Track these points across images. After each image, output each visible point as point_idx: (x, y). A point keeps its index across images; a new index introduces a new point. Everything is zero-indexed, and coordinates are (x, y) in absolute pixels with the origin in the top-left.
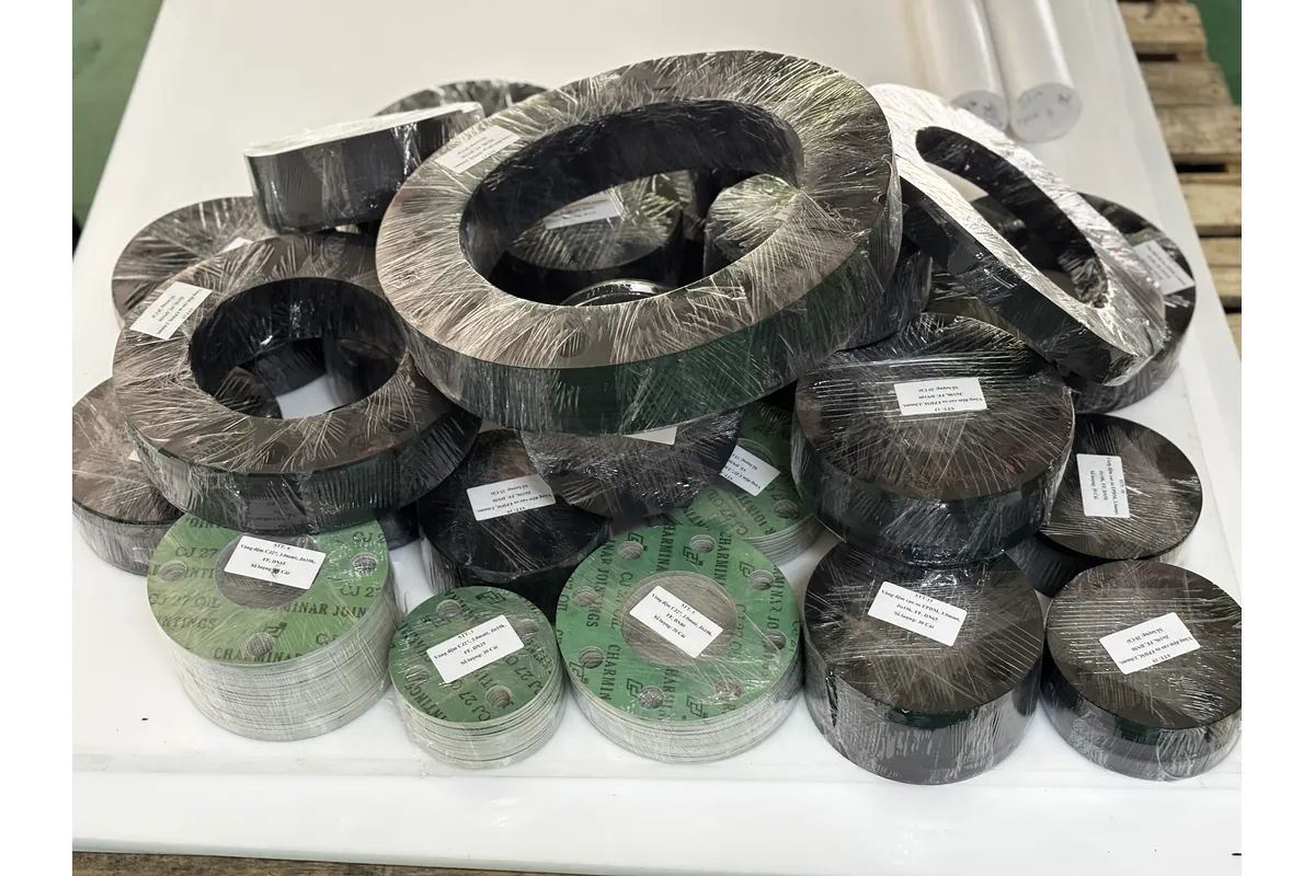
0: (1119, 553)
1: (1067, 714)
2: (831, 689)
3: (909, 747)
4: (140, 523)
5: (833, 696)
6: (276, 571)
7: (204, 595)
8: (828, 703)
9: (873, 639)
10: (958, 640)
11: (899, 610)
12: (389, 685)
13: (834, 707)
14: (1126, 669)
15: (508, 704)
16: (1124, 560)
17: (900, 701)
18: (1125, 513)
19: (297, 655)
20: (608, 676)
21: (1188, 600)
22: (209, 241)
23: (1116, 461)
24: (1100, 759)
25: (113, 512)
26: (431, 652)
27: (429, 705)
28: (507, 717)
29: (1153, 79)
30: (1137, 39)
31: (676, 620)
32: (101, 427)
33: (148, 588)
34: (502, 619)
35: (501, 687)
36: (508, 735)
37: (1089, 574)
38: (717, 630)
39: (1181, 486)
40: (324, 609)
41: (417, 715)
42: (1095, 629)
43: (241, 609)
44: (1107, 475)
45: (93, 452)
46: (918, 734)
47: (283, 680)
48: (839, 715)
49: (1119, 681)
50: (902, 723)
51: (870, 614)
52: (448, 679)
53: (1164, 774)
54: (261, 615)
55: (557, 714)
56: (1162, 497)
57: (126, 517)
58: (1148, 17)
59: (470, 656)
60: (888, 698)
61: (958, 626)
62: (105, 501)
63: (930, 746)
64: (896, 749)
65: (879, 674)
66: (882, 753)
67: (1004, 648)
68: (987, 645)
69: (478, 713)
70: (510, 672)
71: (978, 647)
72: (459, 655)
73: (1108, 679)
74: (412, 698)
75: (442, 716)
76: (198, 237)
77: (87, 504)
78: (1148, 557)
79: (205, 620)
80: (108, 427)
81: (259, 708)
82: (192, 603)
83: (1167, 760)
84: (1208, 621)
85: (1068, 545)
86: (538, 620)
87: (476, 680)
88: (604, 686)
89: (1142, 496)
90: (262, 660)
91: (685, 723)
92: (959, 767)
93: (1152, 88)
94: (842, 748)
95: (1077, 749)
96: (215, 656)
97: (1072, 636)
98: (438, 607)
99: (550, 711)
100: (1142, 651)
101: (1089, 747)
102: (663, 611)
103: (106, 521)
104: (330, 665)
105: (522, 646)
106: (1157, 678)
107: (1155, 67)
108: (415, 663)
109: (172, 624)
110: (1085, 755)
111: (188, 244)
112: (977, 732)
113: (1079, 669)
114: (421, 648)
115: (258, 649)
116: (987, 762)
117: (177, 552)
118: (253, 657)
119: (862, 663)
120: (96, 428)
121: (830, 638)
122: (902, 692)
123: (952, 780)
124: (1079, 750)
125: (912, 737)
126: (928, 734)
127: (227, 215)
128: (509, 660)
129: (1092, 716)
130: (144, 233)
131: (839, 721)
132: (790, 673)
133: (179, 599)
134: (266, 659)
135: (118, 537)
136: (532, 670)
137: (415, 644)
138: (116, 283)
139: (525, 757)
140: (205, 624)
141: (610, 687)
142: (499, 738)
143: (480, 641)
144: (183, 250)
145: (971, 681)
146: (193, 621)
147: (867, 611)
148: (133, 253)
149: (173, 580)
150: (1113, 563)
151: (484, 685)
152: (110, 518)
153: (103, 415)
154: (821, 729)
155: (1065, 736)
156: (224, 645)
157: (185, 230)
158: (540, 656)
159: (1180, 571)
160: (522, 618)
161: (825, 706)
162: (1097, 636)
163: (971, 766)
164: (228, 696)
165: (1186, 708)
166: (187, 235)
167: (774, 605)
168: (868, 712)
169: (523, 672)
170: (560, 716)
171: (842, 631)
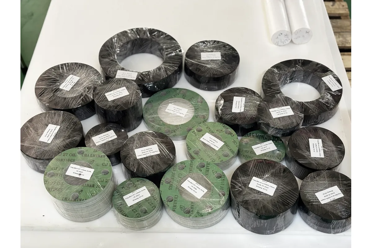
0: (321, 168)
1: (305, 215)
2: (238, 208)
3: (260, 224)
4: (42, 159)
5: (238, 210)
6: (80, 174)
7: (60, 181)
8: (237, 212)
9: (250, 194)
10: (274, 194)
11: (257, 185)
12: (112, 207)
13: (239, 213)
14: (322, 203)
15: (146, 212)
16: (323, 170)
17: (257, 212)
18: (323, 156)
19: (85, 199)
20: (175, 204)
21: (341, 182)
22: (62, 76)
23: (320, 140)
24: (315, 228)
25: (34, 156)
26: (124, 197)
27: (124, 213)
28: (146, 216)
29: (334, 24)
30: (329, 12)
31: (194, 188)
32: (31, 131)
33: (44, 179)
34: (144, 188)
35: (144, 207)
36: (146, 221)
37: (312, 174)
38: (206, 190)
39: (339, 148)
40: (93, 186)
41: (120, 216)
42: (314, 191)
43: (70, 186)
44: (317, 145)
45: (29, 138)
46: (262, 221)
47: (82, 206)
48: (240, 215)
49: (321, 206)
50: (258, 218)
51: (249, 186)
52: (129, 206)
53: (333, 232)
54: (76, 187)
55: (160, 214)
56: (333, 151)
57: (38, 158)
58: (333, 5)
59: (135, 198)
60: (254, 211)
61: (274, 190)
62: (32, 153)
63: (266, 224)
64: (256, 225)
65: (252, 204)
66: (252, 226)
67: (288, 197)
68: (282, 196)
69: (138, 215)
70: (147, 203)
71: (280, 196)
72: (132, 198)
73: (317, 205)
74: (119, 211)
75: (127, 216)
76: (59, 75)
77: (27, 154)
78: (329, 169)
79: (60, 189)
80: (33, 131)
81: (76, 214)
82: (56, 184)
83: (334, 228)
84: (346, 188)
85: (306, 166)
86: (155, 188)
87: (137, 205)
88: (174, 207)
89: (328, 151)
90: (76, 201)
91: (196, 218)
92: (274, 230)
93: (333, 27)
94: (241, 224)
95: (308, 224)
96: (62, 199)
97: (307, 193)
98: (126, 184)
99: (158, 214)
100: (327, 197)
101: (311, 224)
102: (190, 185)
103: (32, 159)
104: (95, 202)
105: (150, 195)
106: (331, 205)
107: (334, 20)
108: (120, 200)
109: (50, 190)
110: (311, 227)
111: (56, 77)
112: (279, 220)
113: (309, 202)
114: (121, 196)
115: (75, 198)
116: (282, 228)
117: (52, 169)
118: (73, 200)
119: (247, 201)
120: (30, 131)
121: (238, 193)
122: (258, 210)
123: (272, 233)
124: (309, 225)
125: (261, 222)
126: (265, 221)
127: (67, 68)
128: (146, 200)
129: (312, 216)
130: (44, 74)
131: (240, 217)
132: (226, 203)
133: (53, 183)
134: (77, 200)
135: (36, 163)
136: (153, 202)
137: (120, 195)
138: (36, 88)
139: (151, 227)
140: (60, 190)
141: (175, 208)
142: (144, 222)
143: (138, 194)
144: (55, 79)
145: (278, 206)
146: (56, 189)
147: (248, 185)
148: (41, 80)
149: (51, 177)
150: (319, 171)
151: (139, 207)
152: (33, 158)
153: (32, 127)
154: (235, 218)
155: (305, 221)
156: (65, 196)
157: (55, 73)
158: (155, 199)
159: (338, 173)
160: (150, 187)
161: (236, 212)
162: (315, 192)
163: (278, 230)
164: (67, 210)
165: (339, 214)
166: (56, 74)
167: (222, 183)
168: (249, 215)
169: (150, 203)
170: (161, 215)
171: (241, 192)
